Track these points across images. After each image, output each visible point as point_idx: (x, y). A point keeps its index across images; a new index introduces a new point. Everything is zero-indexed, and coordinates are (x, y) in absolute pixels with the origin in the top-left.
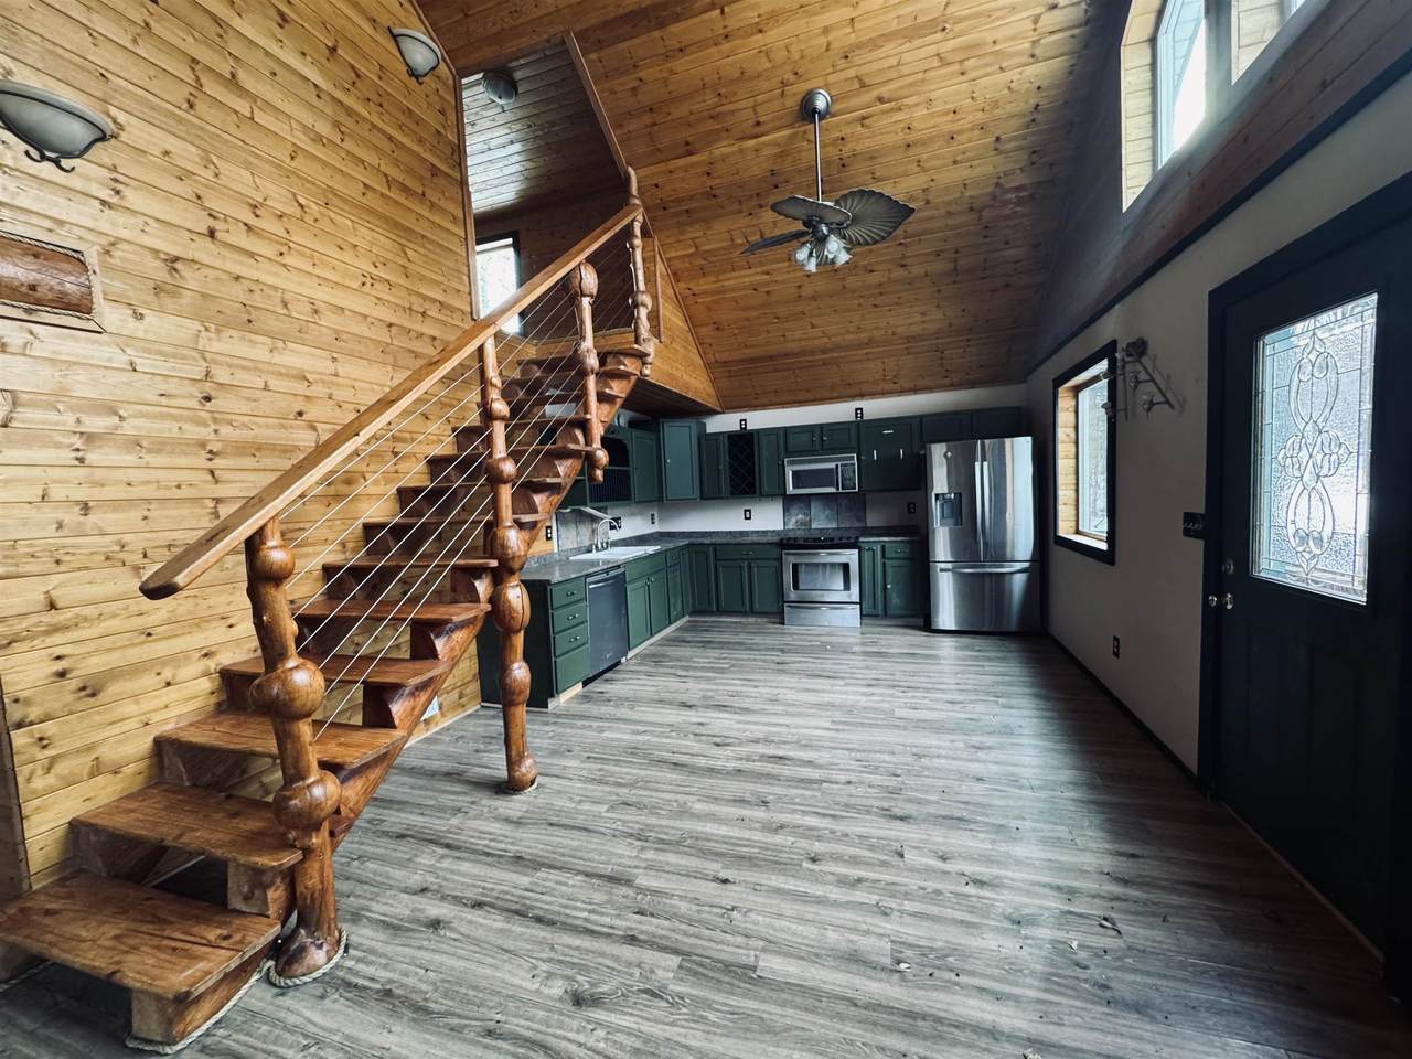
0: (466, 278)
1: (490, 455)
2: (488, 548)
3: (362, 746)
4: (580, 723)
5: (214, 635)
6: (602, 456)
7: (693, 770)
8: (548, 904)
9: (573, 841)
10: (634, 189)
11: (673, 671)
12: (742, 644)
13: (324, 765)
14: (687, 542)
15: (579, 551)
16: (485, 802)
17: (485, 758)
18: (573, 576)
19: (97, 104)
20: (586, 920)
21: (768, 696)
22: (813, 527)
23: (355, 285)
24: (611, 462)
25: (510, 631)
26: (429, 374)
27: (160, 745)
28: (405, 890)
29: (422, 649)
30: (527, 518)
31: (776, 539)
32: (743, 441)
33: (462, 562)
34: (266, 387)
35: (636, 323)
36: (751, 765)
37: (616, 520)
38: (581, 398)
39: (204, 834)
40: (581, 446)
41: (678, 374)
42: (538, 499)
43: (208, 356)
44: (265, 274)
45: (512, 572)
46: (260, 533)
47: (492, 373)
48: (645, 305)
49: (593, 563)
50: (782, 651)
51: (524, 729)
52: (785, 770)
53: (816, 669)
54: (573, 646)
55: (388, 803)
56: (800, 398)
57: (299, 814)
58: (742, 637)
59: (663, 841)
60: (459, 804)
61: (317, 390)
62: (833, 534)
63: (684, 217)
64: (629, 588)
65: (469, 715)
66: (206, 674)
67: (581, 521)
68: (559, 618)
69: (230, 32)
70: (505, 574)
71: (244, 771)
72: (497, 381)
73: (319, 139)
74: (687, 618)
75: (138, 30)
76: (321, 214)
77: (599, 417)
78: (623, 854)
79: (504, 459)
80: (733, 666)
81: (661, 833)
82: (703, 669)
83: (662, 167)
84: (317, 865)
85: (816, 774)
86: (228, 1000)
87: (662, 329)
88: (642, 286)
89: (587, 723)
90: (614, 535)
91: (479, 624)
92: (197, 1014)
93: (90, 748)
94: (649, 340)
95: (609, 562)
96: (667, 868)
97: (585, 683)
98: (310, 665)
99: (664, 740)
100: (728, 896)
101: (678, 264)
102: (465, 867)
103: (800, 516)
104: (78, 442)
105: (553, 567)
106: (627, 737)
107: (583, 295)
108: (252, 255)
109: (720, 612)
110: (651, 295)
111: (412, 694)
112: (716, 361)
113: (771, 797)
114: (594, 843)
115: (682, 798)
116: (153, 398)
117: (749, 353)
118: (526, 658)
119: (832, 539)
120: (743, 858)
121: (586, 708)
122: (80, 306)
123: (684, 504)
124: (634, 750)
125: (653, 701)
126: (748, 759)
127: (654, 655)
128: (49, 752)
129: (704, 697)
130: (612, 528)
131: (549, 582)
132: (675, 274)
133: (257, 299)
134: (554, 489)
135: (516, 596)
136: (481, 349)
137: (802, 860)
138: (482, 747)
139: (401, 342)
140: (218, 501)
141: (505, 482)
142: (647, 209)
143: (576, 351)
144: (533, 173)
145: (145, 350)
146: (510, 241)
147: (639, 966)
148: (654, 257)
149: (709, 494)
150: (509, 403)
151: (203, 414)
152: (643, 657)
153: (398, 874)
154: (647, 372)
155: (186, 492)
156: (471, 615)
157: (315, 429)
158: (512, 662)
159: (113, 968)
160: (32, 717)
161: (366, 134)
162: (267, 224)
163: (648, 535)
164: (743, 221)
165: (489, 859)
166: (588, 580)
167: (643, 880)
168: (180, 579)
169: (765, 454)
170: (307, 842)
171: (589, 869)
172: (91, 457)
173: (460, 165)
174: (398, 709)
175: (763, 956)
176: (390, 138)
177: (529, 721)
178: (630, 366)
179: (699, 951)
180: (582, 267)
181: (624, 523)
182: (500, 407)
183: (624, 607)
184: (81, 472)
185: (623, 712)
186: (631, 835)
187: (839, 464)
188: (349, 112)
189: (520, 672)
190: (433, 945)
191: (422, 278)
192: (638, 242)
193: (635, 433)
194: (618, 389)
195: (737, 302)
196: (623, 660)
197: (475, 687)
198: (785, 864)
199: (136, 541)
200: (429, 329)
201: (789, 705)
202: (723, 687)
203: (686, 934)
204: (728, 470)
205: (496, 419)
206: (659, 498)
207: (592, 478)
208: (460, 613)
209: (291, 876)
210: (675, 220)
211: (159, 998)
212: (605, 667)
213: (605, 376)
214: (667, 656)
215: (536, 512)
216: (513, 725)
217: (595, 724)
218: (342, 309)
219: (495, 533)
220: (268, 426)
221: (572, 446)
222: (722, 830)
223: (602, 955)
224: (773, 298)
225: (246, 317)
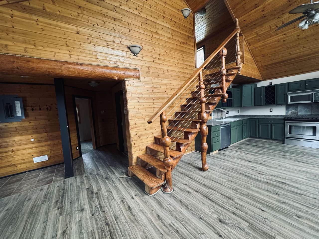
0: (194, 59)
1: (201, 97)
2: (199, 117)
3: (176, 154)
4: (218, 159)
5: (153, 131)
6: (226, 95)
7: (251, 178)
8: (212, 197)
9: (218, 186)
10: (238, 24)
11: (244, 151)
12: (268, 147)
13: (171, 156)
14: (249, 118)
15: (218, 119)
16: (197, 171)
17: (197, 162)
18: (217, 125)
19: (140, 44)
20: (222, 204)
21: (278, 164)
22: (299, 114)
23: (174, 65)
24: (229, 97)
25: (204, 136)
26: (189, 81)
27: (147, 147)
28: (183, 183)
29: (186, 138)
30: (208, 111)
31: (282, 118)
32: (271, 89)
33: (194, 120)
34: (161, 87)
35: (237, 60)
36: (272, 182)
37: (228, 111)
38: (221, 82)
39: (153, 163)
40: (221, 93)
41: (249, 72)
42: (210, 106)
43: (153, 83)
44: (161, 67)
45: (204, 123)
46: (162, 113)
47: (202, 79)
48: (239, 55)
49: (222, 122)
50: (284, 152)
51: (206, 158)
52: (286, 187)
53: (299, 159)
54: (216, 141)
55: (179, 166)
56: (295, 72)
57: (167, 164)
58: (267, 146)
59: (242, 193)
60: (192, 170)
61: (168, 87)
62: (308, 117)
63: (254, 27)
64: (231, 129)
65: (193, 153)
66: (152, 137)
67: (218, 112)
68: (214, 134)
69: (157, 24)
70: (203, 123)
71: (157, 155)
72: (202, 80)
73: (169, 38)
74: (248, 138)
75: (145, 30)
76: (169, 53)
77: (226, 86)
78: (231, 193)
79: (203, 98)
80: (265, 153)
81: (242, 191)
82: (253, 152)
83: (247, 14)
84: (169, 174)
85: (299, 192)
86: (157, 191)
87: (244, 60)
88: (239, 49)
89: (220, 160)
90: (227, 115)
91: (197, 134)
92: (153, 191)
93: (139, 146)
94: (240, 64)
95: (226, 122)
96: (244, 200)
97: (219, 150)
98: (169, 137)
99: (242, 169)
100: (264, 215)
101: (250, 41)
102: (194, 183)
103: (293, 111)
104: (138, 99)
105: (211, 123)
106: (231, 165)
107: (223, 56)
108: (159, 63)
109: (259, 138)
110: (241, 51)
111: (184, 146)
112: (262, 66)
113: (280, 193)
114: (223, 188)
115: (248, 185)
116: (146, 91)
117: (274, 61)
118: (207, 142)
119: (308, 118)
120: (270, 207)
121: (219, 156)
122: (138, 78)
123: (249, 107)
124: (233, 169)
125: (238, 158)
126: (271, 180)
127: (238, 147)
128: (135, 146)
129: (255, 160)
130: (226, 114)
131: (211, 126)
132: (249, 44)
133: (160, 72)
134: (214, 104)
135: (205, 128)
136: (199, 74)
137: (293, 215)
138: (196, 160)
139: (182, 75)
140: (154, 108)
141: (203, 103)
142: (241, 28)
143: (220, 70)
144: (209, 30)
145: (146, 83)
146: (203, 48)
147: (236, 220)
148: (243, 41)
149: (257, 104)
150: (205, 85)
151: (153, 93)
152: (235, 147)
153: (181, 180)
154: (239, 72)
155: (150, 106)
156: (196, 131)
157: (167, 94)
158: (204, 143)
159: (143, 180)
160: (133, 140)
161: (177, 34)
162: (161, 57)
163: (237, 115)
164: (275, 21)
165: (198, 183)
166: (221, 126)
167: (236, 200)
168: (152, 121)
169: (279, 92)
170: (168, 169)
171: (222, 193)
172: (140, 101)
173: (194, 34)
174: (182, 148)
175: (277, 236)
176: (181, 33)
177: (207, 157)
178: (235, 72)
179: (255, 225)
180: (223, 49)
181: (230, 112)
182: (203, 86)
183: (230, 133)
184: (138, 103)
185: (229, 159)
186: (233, 189)
187: (313, 93)
188: (174, 31)
189: (205, 145)
190: (189, 196)
191: (186, 61)
192: (238, 38)
193: (234, 89)
194: (231, 78)
195: (271, 47)
196: (229, 146)
197: (194, 147)
198: (286, 214)
199: (144, 114)
200: (187, 71)
201: (287, 168)
202: (261, 158)
203: (250, 219)
204: (264, 97)
205: (202, 89)
206: (241, 106)
207: (224, 101)
208: (194, 131)
209: (165, 174)
210: (250, 28)
211: (149, 187)
212: (224, 147)
213: (228, 75)
214: (242, 147)
215: (210, 109)
216: (203, 156)
217: (222, 160)
218: (172, 70)
219: (201, 114)
220: (161, 94)
221: (219, 94)
222: (262, 197)
223: (226, 214)
224: (286, 42)
225: (158, 75)
